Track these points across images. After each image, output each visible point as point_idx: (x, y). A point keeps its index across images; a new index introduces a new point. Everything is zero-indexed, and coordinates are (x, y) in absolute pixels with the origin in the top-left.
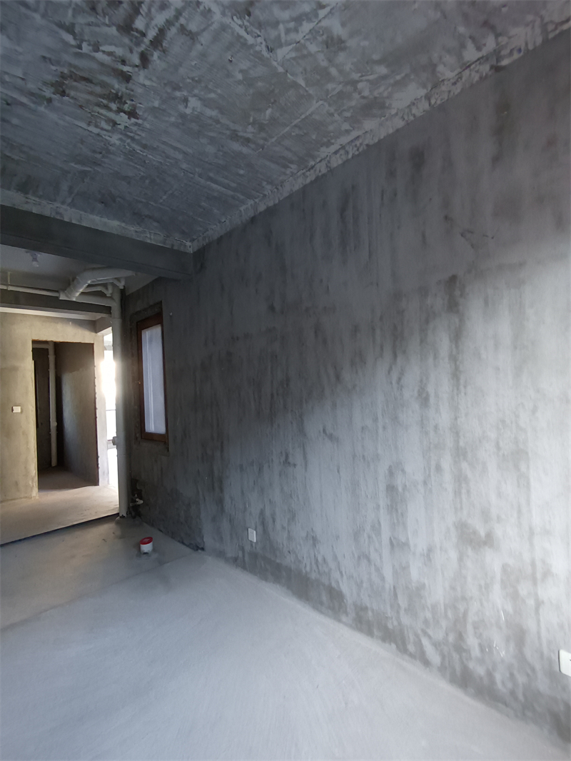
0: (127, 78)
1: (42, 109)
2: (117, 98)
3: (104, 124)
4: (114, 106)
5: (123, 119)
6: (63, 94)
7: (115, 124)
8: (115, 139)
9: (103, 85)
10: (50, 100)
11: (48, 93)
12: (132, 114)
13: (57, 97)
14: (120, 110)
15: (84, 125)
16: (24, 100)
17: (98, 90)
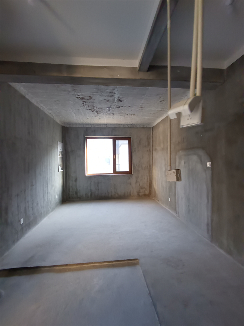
0: (83, 101)
1: (92, 93)
2: (82, 99)
3: (80, 95)
4: (81, 98)
5: (78, 97)
6: (90, 97)
7: (78, 95)
8: (75, 93)
9: (85, 100)
10: (91, 95)
11: (92, 96)
12: (77, 98)
13: (90, 96)
14: (80, 98)
15: (83, 93)
16: (95, 94)
17: (85, 99)
